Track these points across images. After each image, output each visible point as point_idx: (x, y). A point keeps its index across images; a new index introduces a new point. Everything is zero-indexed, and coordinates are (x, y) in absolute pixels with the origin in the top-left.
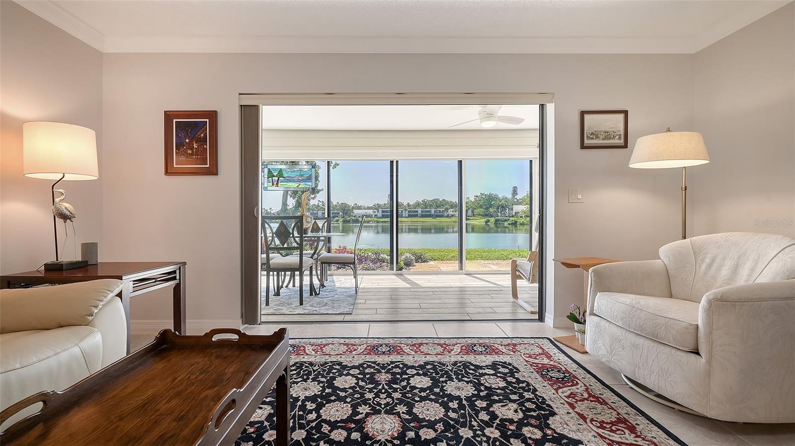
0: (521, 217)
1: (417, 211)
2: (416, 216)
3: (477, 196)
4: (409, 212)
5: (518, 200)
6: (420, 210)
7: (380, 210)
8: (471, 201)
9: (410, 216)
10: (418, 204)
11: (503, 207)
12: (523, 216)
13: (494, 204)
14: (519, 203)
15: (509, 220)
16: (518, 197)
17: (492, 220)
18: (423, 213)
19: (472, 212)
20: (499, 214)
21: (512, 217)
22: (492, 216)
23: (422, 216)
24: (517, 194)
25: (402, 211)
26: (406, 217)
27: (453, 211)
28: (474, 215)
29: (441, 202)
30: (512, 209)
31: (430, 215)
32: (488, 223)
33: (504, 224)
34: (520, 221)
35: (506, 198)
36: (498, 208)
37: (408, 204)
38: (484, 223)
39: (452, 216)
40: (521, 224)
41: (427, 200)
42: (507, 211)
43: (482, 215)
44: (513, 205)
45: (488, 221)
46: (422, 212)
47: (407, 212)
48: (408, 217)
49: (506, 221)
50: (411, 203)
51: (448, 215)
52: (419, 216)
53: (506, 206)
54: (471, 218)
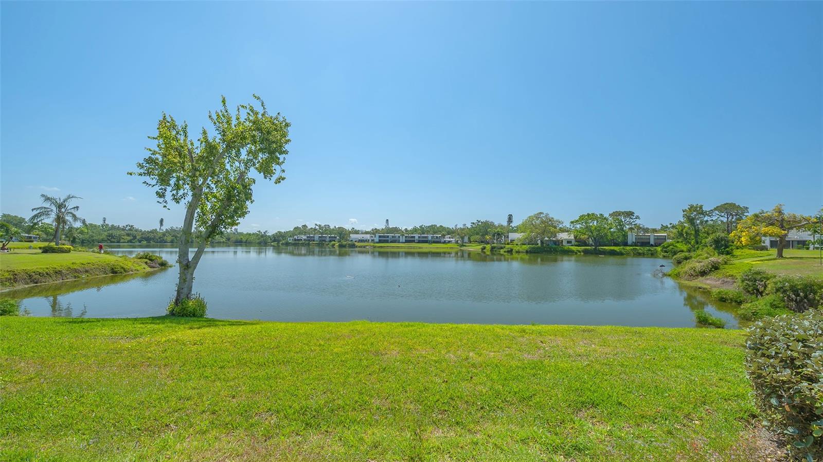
0: (517, 245)
1: (414, 237)
2: (413, 241)
3: (473, 223)
4: (406, 237)
5: (513, 228)
6: (417, 236)
7: (377, 235)
8: (468, 228)
9: (407, 241)
10: (415, 230)
11: (498, 234)
12: (519, 244)
13: (490, 231)
14: (514, 230)
15: (505, 247)
16: (513, 225)
17: (488, 247)
18: (420, 239)
19: (469, 238)
20: (495, 241)
21: (508, 244)
22: (488, 243)
23: (419, 242)
24: (512, 222)
25: (399, 237)
26: (404, 243)
27: (449, 238)
28: (470, 242)
29: (438, 228)
30: (508, 237)
31: (427, 241)
32: (484, 250)
33: (500, 251)
34: (516, 248)
35: (502, 226)
36: (494, 236)
37: (406, 229)
38: (480, 250)
39: (449, 242)
40: (517, 252)
41: (425, 226)
42: (503, 238)
43: (478, 242)
44: (508, 233)
45: (484, 248)
46: (419, 237)
47: (404, 237)
49: (502, 248)
50: (408, 229)
51: (445, 241)
52: (416, 241)
53: (502, 234)
54: (467, 245)
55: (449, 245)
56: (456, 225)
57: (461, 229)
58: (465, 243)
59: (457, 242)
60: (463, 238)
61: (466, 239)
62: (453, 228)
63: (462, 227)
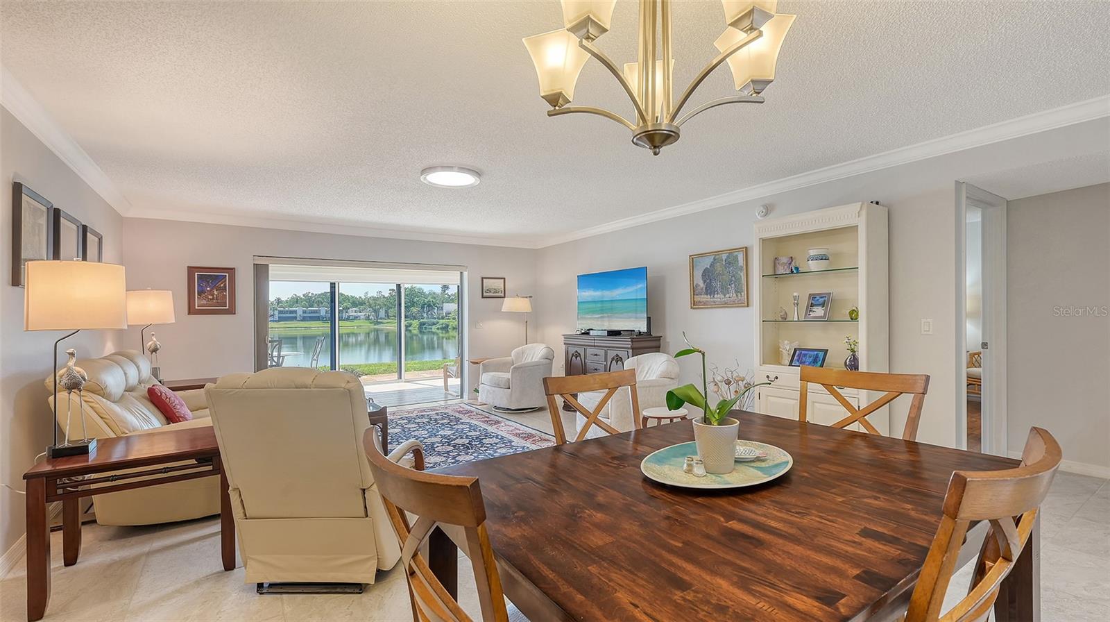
0: (454, 319)
1: (295, 312)
2: (295, 318)
4: (280, 312)
5: (448, 297)
6: (299, 310)
8: (384, 297)
9: (281, 319)
10: (296, 300)
11: (429, 306)
13: (418, 300)
14: (449, 300)
15: (438, 323)
16: (448, 293)
17: (415, 323)
18: (305, 315)
19: (386, 312)
20: (425, 315)
21: (443, 318)
22: (415, 318)
23: (304, 319)
24: (447, 289)
26: (276, 321)
27: (356, 311)
28: (388, 317)
30: (442, 309)
32: (410, 328)
33: (431, 328)
34: (453, 324)
35: (434, 293)
36: (423, 307)
37: (278, 299)
39: (356, 318)
40: (454, 328)
41: (312, 294)
42: (436, 311)
44: (443, 302)
45: (410, 325)
46: (304, 312)
48: (279, 321)
49: (434, 324)
50: (284, 299)
51: (349, 317)
52: (298, 319)
53: (434, 305)
54: (384, 321)
55: (356, 323)
56: (367, 293)
57: (375, 299)
58: (381, 319)
59: (368, 318)
60: (376, 311)
61: (382, 313)
62: (360, 298)
63: (375, 296)
